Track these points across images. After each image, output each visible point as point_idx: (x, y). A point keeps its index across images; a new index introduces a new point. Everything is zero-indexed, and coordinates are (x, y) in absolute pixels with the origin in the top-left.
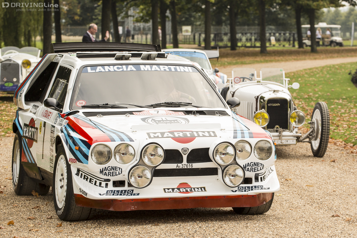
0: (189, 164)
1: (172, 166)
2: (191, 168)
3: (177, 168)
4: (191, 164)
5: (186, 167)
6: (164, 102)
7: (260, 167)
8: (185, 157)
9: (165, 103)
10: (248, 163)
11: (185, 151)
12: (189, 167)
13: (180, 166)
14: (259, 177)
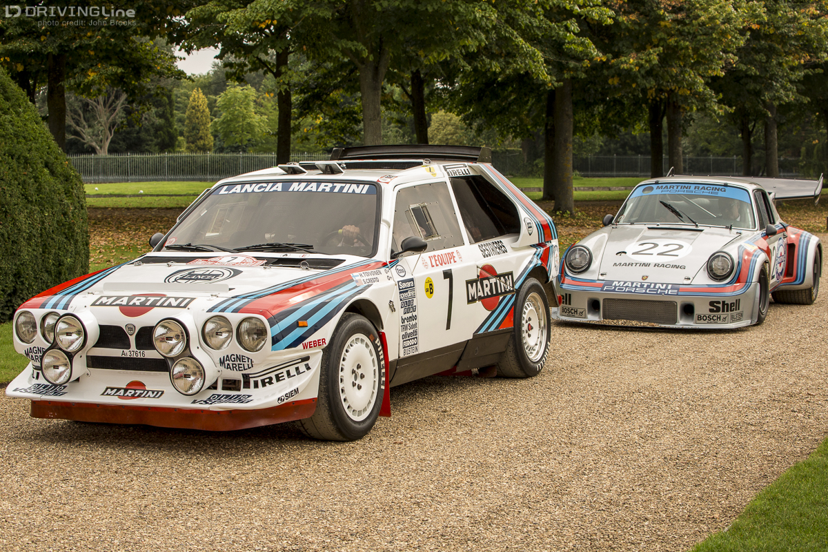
0: (139, 351)
1: (116, 352)
2: (142, 357)
3: (123, 356)
4: (142, 351)
5: (135, 356)
6: (266, 244)
7: (247, 362)
8: (132, 339)
9: (268, 245)
10: (227, 356)
11: (130, 329)
12: (139, 357)
13: (128, 353)
14: (252, 381)
